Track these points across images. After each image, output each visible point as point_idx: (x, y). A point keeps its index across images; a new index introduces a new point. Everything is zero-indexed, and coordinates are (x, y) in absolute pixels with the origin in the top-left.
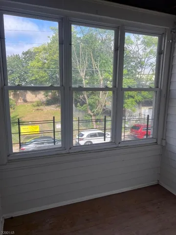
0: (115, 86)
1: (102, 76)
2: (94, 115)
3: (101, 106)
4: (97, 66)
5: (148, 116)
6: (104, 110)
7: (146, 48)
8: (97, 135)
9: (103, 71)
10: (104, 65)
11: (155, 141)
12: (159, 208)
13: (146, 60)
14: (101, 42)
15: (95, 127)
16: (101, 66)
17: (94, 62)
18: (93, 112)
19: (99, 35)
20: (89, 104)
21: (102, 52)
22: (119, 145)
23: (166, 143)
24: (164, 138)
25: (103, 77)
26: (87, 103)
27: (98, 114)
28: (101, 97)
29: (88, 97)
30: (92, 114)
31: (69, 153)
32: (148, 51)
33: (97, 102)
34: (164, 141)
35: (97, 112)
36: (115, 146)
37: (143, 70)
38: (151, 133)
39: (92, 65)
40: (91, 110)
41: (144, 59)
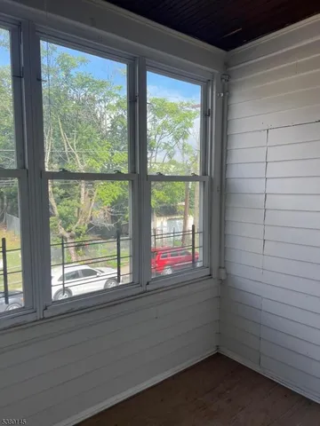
0: (133, 170)
1: (82, 164)
2: (72, 237)
3: (85, 219)
4: (72, 145)
5: (193, 226)
6: (90, 226)
7: (157, 118)
8: (80, 274)
9: (84, 156)
10: (85, 143)
11: (207, 272)
12: (230, 400)
13: (157, 139)
14: (78, 102)
15: (74, 259)
16: (79, 145)
17: (65, 139)
18: (69, 232)
19: (72, 91)
20: (61, 217)
21: (80, 122)
22: (149, 288)
23: (227, 274)
24: (223, 266)
25: (86, 165)
26: (57, 213)
27: (78, 235)
28: (83, 203)
29: (58, 204)
30: (67, 235)
31: (44, 318)
32: (160, 122)
33: (76, 210)
34: (223, 271)
35: (78, 231)
36: (141, 290)
37: (154, 154)
38: (201, 258)
39: (62, 143)
40: (65, 228)
41: (153, 137)
